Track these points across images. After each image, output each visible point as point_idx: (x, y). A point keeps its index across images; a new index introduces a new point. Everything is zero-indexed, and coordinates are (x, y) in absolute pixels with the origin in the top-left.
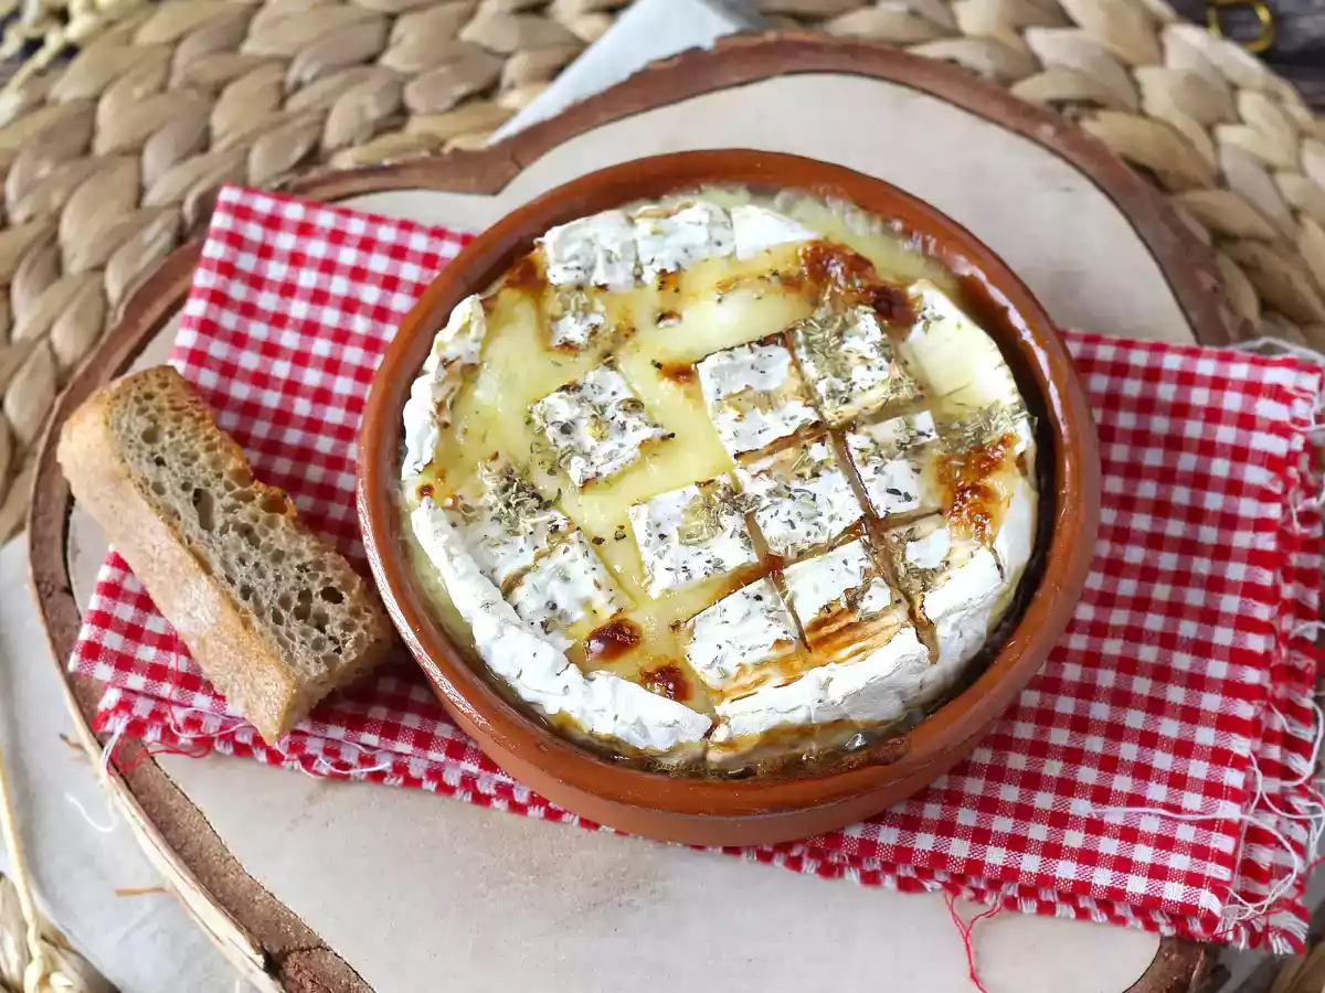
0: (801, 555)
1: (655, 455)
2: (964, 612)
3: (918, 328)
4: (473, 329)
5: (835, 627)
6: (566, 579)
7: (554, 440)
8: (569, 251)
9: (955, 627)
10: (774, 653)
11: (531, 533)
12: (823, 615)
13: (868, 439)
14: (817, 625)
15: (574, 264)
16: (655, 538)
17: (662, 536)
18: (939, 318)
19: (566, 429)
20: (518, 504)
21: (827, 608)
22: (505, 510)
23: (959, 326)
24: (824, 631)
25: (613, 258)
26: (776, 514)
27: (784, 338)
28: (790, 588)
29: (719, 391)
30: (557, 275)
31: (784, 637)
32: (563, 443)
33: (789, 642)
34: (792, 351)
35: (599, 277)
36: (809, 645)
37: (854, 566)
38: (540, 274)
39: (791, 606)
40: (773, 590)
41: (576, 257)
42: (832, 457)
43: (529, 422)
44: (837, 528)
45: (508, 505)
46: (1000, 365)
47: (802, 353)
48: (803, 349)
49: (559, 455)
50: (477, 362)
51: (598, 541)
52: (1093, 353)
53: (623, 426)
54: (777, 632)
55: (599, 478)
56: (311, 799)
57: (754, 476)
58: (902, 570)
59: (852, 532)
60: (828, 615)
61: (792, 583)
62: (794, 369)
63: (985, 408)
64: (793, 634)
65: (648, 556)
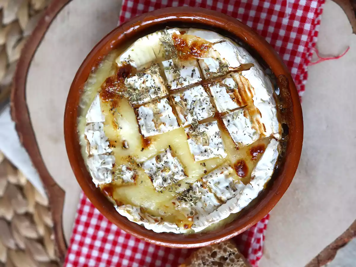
0: (214, 106)
1: (176, 152)
2: (238, 54)
3: (132, 64)
5: (240, 97)
6: (219, 183)
7: (168, 184)
8: (102, 177)
9: (243, 58)
10: (248, 117)
11: (202, 193)
12: (235, 100)
13: (173, 82)
14: (238, 102)
15: (106, 175)
16: (206, 154)
17: (206, 151)
18: (129, 56)
19: (165, 180)
20: (191, 197)
21: (233, 99)
22: (193, 201)
23: (133, 50)
24: (240, 100)
25: (104, 162)
26: (199, 114)
27: (136, 108)
28: (225, 111)
29: (154, 130)
30: (109, 180)
31: (243, 114)
32: (169, 181)
33: (244, 112)
34: (140, 105)
35: (110, 167)
36: (245, 105)
37: (218, 89)
38: (108, 186)
39: (231, 111)
40: (226, 116)
41: (104, 174)
42: (179, 94)
43: (161, 192)
44: (205, 94)
45: (191, 200)
46: (148, 37)
47: (140, 102)
48: (139, 102)
49: (174, 183)
50: (139, 208)
51: (205, 172)
52: (130, 8)
53: (166, 162)
54: (241, 116)
55: (184, 171)
56: (268, 257)
57: (187, 120)
58: (219, 74)
59: (207, 90)
60: (235, 98)
61: (224, 110)
62: (146, 105)
63: (161, 43)
64: (241, 111)
65: (212, 156)
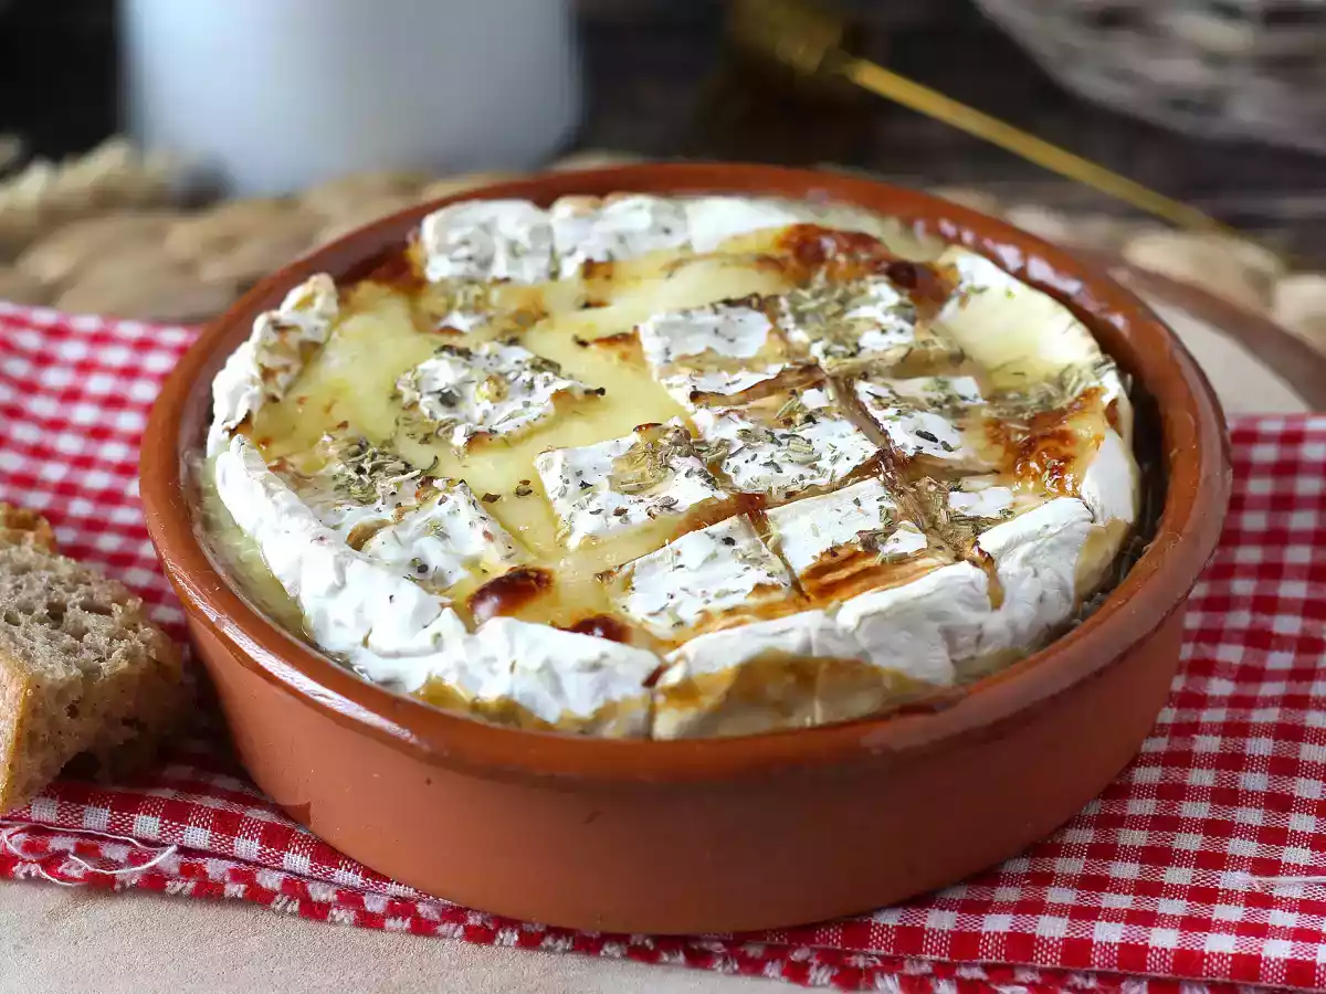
0: (791, 496)
1: (575, 412)
2: (1039, 542)
3: (950, 308)
4: (319, 302)
5: (844, 574)
6: (443, 536)
7: (431, 412)
8: (454, 237)
9: (1026, 560)
10: (753, 601)
11: (393, 494)
12: (826, 559)
13: (887, 390)
14: (817, 571)
15: (464, 252)
16: (573, 487)
17: (584, 485)
18: (982, 290)
19: (448, 400)
20: (374, 469)
21: (833, 552)
22: (355, 476)
23: (1009, 294)
24: (829, 578)
25: (518, 249)
26: (753, 459)
27: (765, 305)
28: (775, 531)
29: (668, 352)
30: (438, 269)
31: (769, 581)
32: (443, 415)
33: (775, 587)
34: (773, 318)
35: (500, 269)
36: (808, 594)
37: (871, 506)
38: (416, 273)
39: (778, 551)
40: (751, 535)
41: (465, 243)
42: (835, 405)
43: (396, 396)
44: (843, 468)
45: (360, 471)
46: (1071, 325)
47: (788, 322)
48: (790, 318)
49: (436, 427)
50: (321, 339)
51: (491, 499)
53: (531, 386)
54: (757, 575)
55: (495, 437)
57: (721, 416)
58: (943, 518)
59: (862, 471)
60: (835, 559)
61: (779, 526)
62: (775, 337)
63: (1056, 374)
64: (782, 580)
65: (562, 507)
